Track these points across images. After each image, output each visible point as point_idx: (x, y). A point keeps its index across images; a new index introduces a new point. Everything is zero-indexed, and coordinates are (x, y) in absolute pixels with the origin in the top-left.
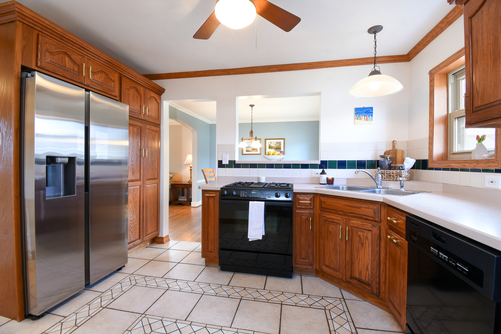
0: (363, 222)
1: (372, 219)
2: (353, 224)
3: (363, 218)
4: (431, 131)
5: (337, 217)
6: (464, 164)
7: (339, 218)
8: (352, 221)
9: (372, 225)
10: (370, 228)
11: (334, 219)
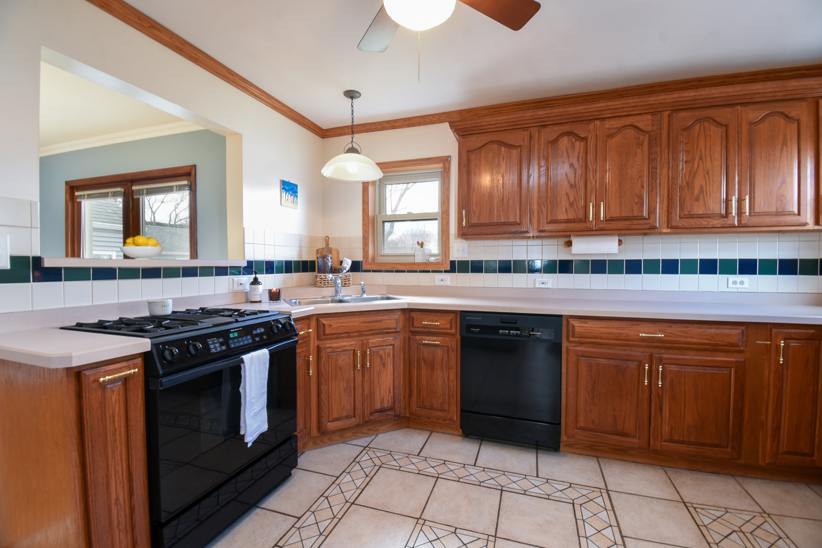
0: (383, 338)
1: (393, 330)
2: (373, 343)
3: (383, 333)
4: (366, 231)
5: (350, 342)
6: (412, 266)
7: (353, 343)
8: (370, 341)
9: (393, 338)
10: (392, 341)
11: (345, 346)
